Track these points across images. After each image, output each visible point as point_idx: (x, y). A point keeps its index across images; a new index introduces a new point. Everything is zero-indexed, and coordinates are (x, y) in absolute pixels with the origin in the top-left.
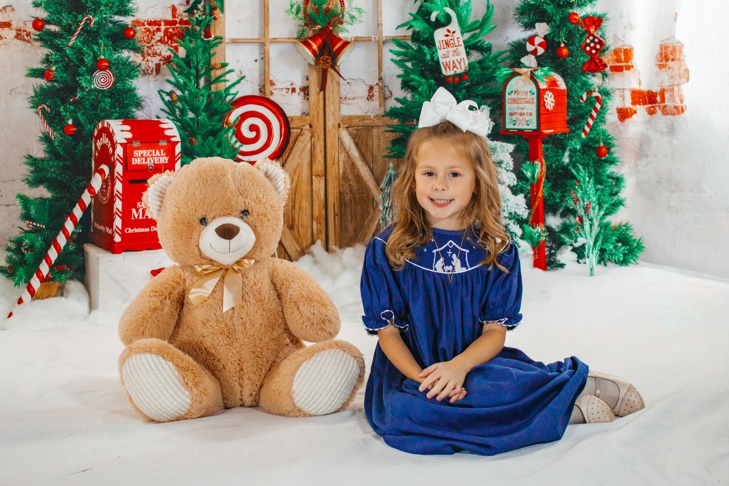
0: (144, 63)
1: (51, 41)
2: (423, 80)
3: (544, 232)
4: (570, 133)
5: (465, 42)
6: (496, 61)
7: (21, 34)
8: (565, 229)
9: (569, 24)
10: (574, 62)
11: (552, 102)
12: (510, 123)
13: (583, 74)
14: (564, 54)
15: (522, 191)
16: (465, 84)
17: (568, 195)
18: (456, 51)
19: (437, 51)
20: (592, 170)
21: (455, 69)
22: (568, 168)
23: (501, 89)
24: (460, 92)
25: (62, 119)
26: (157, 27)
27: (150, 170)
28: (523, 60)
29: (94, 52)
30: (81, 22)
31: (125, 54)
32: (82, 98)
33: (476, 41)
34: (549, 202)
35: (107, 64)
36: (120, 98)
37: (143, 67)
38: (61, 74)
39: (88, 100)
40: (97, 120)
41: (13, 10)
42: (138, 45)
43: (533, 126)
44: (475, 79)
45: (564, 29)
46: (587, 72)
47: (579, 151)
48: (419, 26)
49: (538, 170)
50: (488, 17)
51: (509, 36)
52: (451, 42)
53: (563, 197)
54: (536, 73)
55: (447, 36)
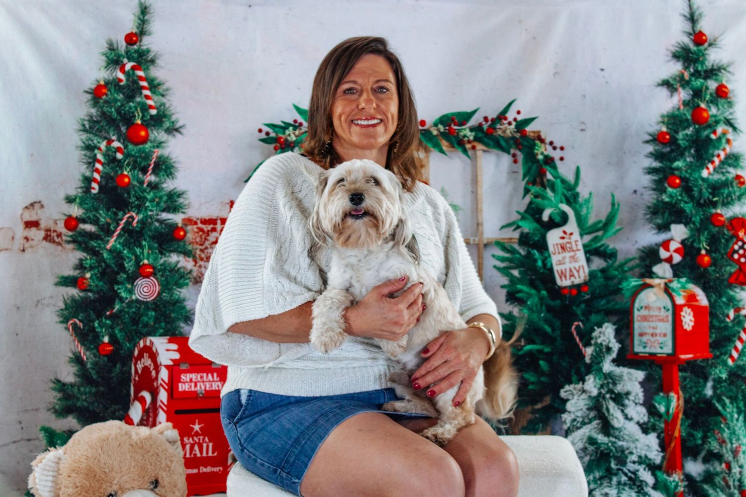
0: (195, 269)
1: (86, 243)
2: (533, 292)
3: (682, 481)
4: (713, 359)
5: (584, 246)
6: (622, 270)
7: (50, 236)
8: (709, 477)
9: (711, 227)
10: (718, 273)
11: (691, 321)
12: (639, 345)
13: (730, 286)
14: (706, 262)
15: (654, 429)
16: (585, 296)
17: (712, 436)
18: (573, 257)
19: (549, 256)
20: (741, 405)
21: (573, 279)
22: (711, 402)
23: (629, 304)
24: (578, 306)
25: (97, 337)
26: (212, 226)
27: (200, 397)
28: (657, 269)
29: (137, 257)
30: (121, 220)
31: (174, 258)
32: (120, 311)
33: (599, 244)
34: (688, 444)
35: (151, 270)
36: (165, 311)
37: (195, 274)
38: (97, 282)
39: (128, 314)
40: (138, 337)
41: (42, 206)
42: (190, 247)
43: (668, 349)
44: (597, 291)
45: (706, 233)
46: (734, 285)
47: (725, 381)
48: (528, 226)
49: (674, 404)
50: (613, 216)
51: (638, 240)
52: (568, 245)
53: (705, 438)
54: (672, 285)
55: (563, 238)
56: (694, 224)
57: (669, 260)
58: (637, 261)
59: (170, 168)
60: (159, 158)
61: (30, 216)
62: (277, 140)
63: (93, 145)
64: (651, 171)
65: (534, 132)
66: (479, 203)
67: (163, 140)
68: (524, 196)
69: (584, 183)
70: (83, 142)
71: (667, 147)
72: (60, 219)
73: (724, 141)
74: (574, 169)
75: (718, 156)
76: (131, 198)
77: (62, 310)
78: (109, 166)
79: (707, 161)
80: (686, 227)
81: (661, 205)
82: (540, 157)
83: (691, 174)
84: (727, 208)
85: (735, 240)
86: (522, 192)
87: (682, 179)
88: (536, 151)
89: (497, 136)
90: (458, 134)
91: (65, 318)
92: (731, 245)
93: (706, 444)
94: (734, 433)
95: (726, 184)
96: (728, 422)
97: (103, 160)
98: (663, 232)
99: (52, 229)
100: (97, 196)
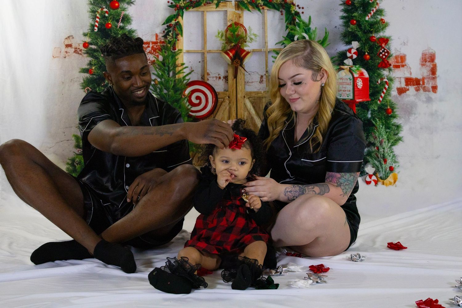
56: (362, 41)
57: (351, 57)
58: (337, 58)
59: (129, 20)
60: (124, 15)
61: (68, 42)
62: (176, 6)
63: (95, 10)
64: (343, 18)
65: (290, 1)
66: (266, 33)
67: (126, 7)
68: (286, 30)
69: (313, 23)
70: (91, 9)
71: (350, 7)
72: (80, 43)
73: (375, 3)
74: (308, 17)
75: (373, 10)
76: (112, 34)
77: (82, 83)
78: (102, 19)
79: (368, 13)
80: (358, 42)
81: (348, 32)
82: (293, 12)
83: (361, 19)
84: (377, 34)
85: (380, 48)
86: (285, 28)
87: (357, 21)
88: (291, 9)
89: (274, 3)
90: (256, 2)
91: (84, 87)
92: (379, 50)
93: (368, 139)
94: (381, 134)
95: (377, 23)
96: (377, 129)
97: (99, 17)
98: (348, 45)
99: (78, 48)
100: (97, 33)
